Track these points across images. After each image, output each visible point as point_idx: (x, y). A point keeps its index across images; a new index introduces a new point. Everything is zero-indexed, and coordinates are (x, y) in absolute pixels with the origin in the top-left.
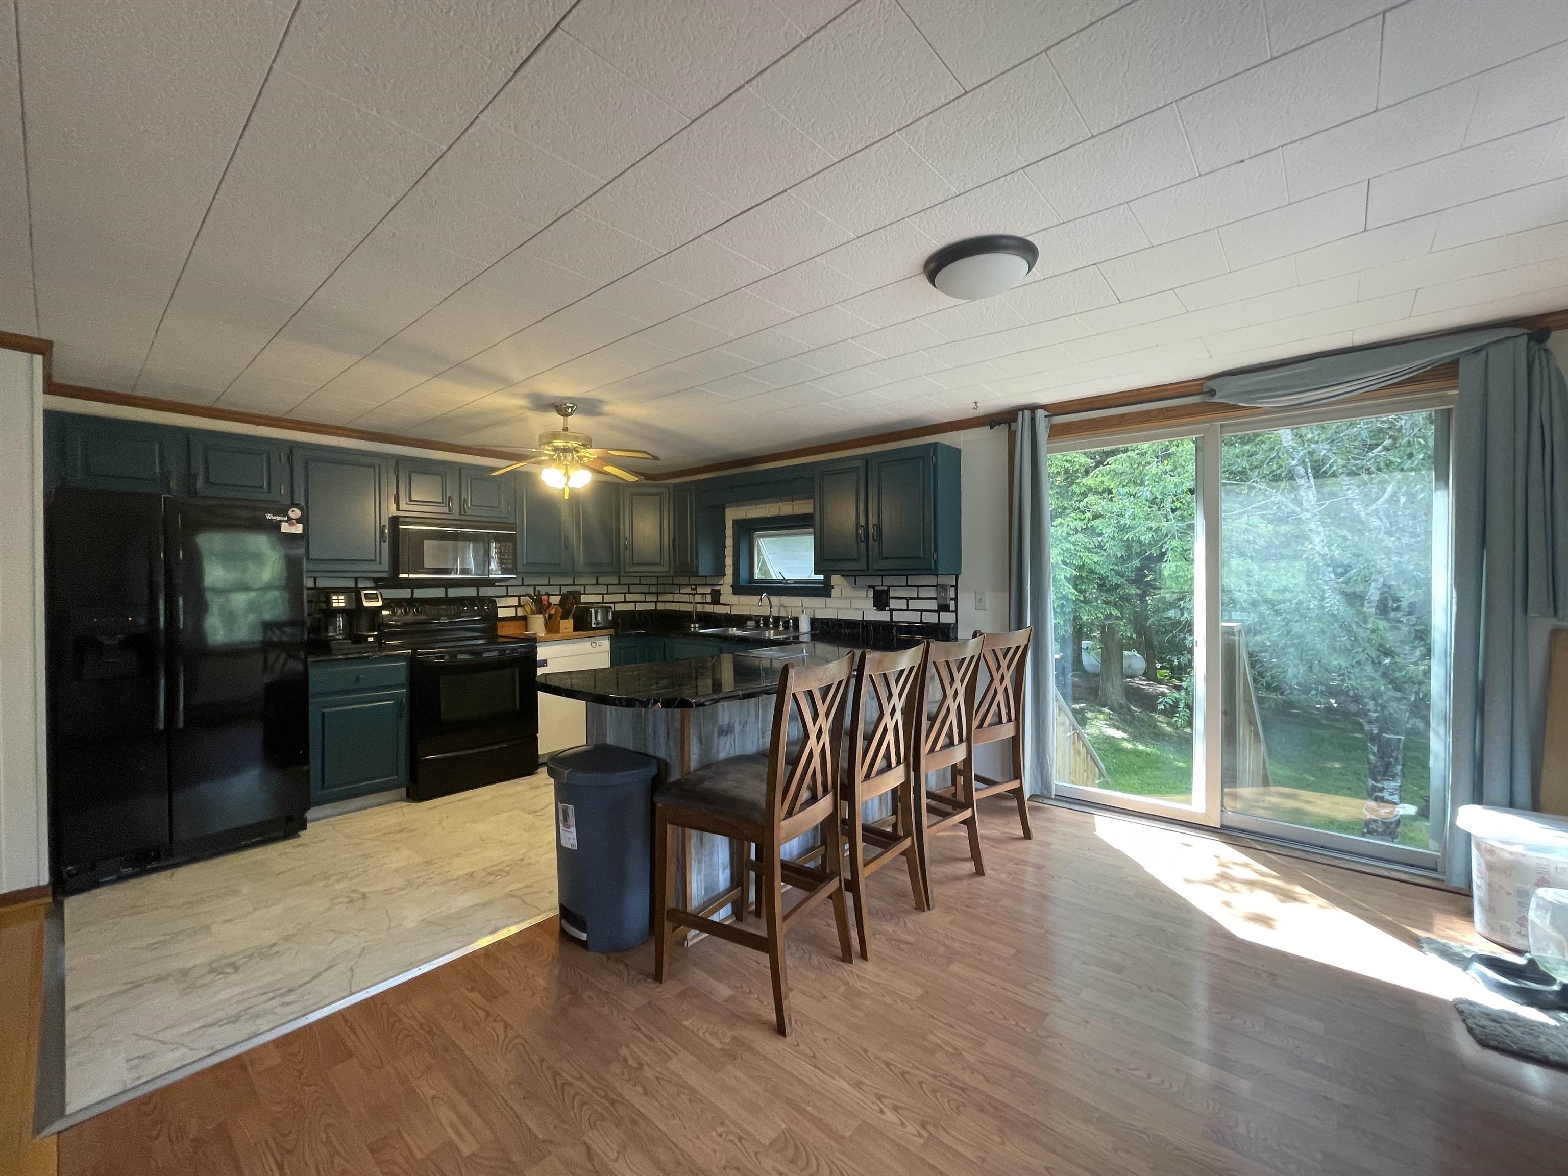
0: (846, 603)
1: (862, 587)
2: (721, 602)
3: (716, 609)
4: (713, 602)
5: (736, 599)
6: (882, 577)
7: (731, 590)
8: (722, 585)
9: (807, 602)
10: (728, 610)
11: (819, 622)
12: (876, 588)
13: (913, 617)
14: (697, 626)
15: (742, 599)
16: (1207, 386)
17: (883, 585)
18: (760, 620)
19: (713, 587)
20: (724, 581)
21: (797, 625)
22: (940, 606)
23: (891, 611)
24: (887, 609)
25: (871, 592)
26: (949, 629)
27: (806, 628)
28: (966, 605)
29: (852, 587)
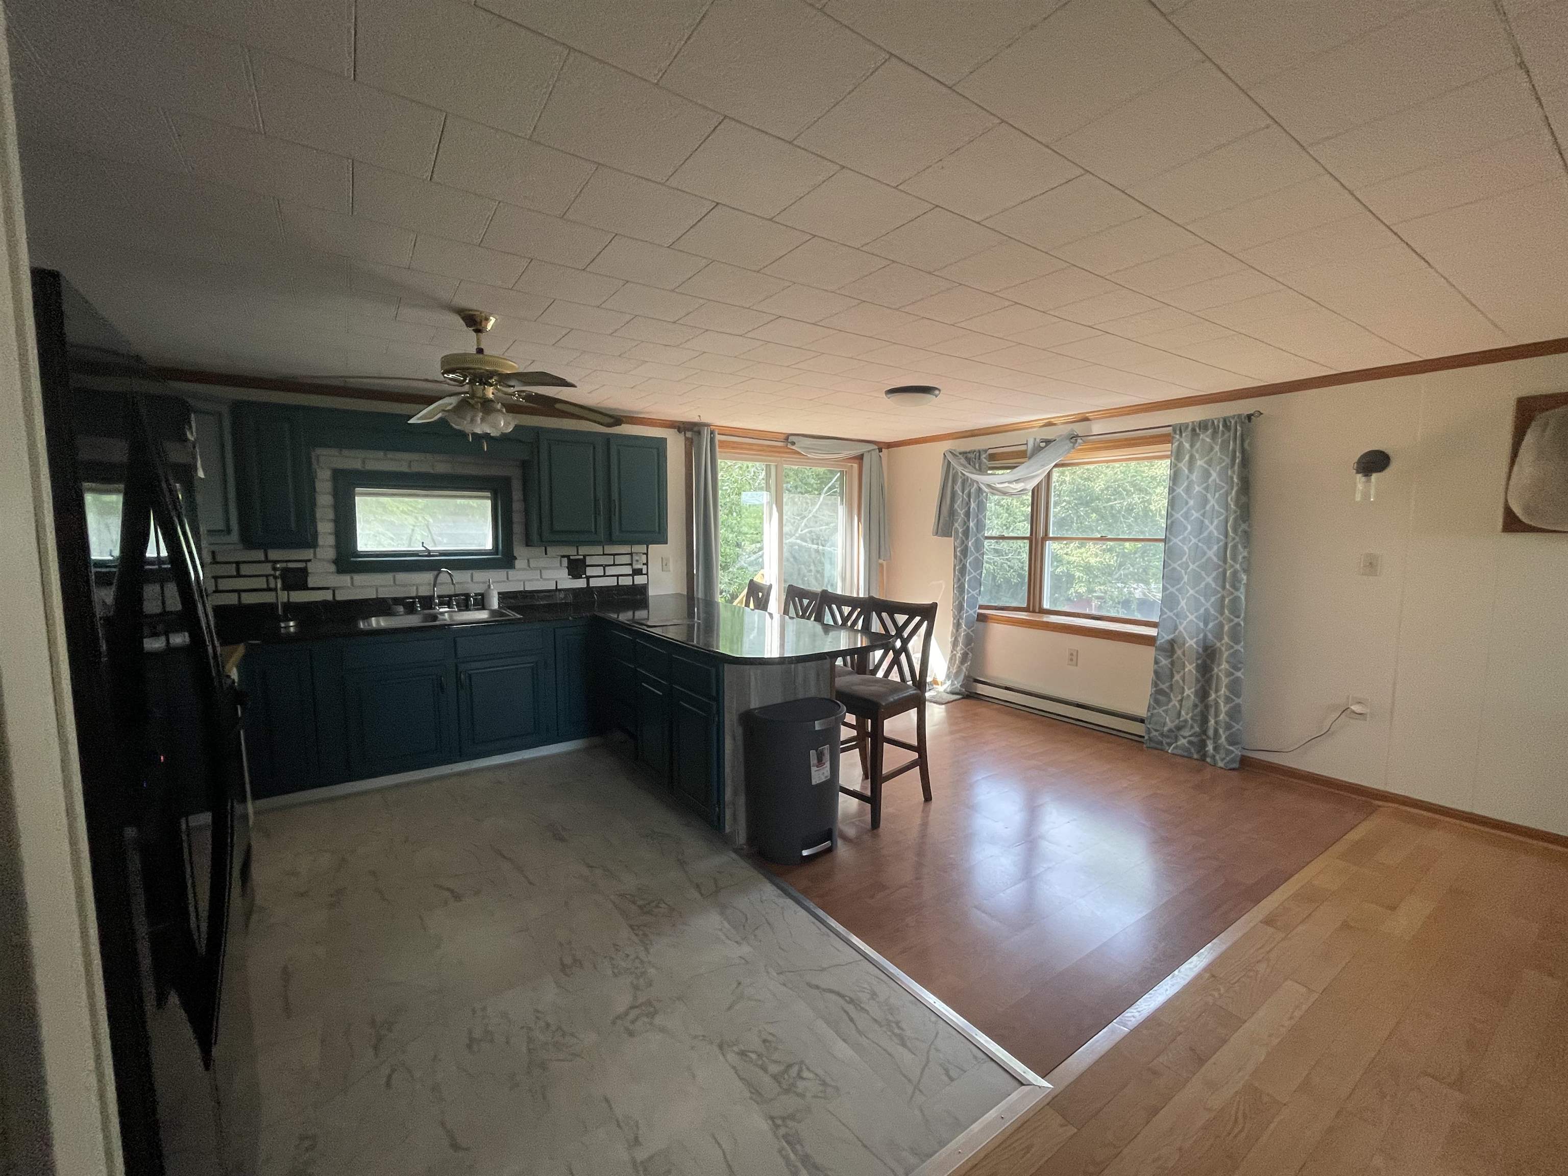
0: (535, 574)
1: (554, 557)
2: (310, 585)
3: (299, 597)
4: (287, 587)
5: (345, 579)
6: (577, 547)
7: (333, 568)
8: (310, 560)
9: (481, 576)
10: (327, 596)
11: (503, 596)
12: (571, 557)
13: (611, 582)
14: (292, 624)
15: (360, 579)
16: (791, 439)
17: (578, 554)
18: (414, 602)
19: (284, 565)
20: (315, 554)
21: (481, 602)
22: (634, 570)
23: (588, 578)
24: (584, 576)
25: (565, 562)
26: (643, 589)
27: (495, 604)
28: (654, 568)
29: (542, 557)
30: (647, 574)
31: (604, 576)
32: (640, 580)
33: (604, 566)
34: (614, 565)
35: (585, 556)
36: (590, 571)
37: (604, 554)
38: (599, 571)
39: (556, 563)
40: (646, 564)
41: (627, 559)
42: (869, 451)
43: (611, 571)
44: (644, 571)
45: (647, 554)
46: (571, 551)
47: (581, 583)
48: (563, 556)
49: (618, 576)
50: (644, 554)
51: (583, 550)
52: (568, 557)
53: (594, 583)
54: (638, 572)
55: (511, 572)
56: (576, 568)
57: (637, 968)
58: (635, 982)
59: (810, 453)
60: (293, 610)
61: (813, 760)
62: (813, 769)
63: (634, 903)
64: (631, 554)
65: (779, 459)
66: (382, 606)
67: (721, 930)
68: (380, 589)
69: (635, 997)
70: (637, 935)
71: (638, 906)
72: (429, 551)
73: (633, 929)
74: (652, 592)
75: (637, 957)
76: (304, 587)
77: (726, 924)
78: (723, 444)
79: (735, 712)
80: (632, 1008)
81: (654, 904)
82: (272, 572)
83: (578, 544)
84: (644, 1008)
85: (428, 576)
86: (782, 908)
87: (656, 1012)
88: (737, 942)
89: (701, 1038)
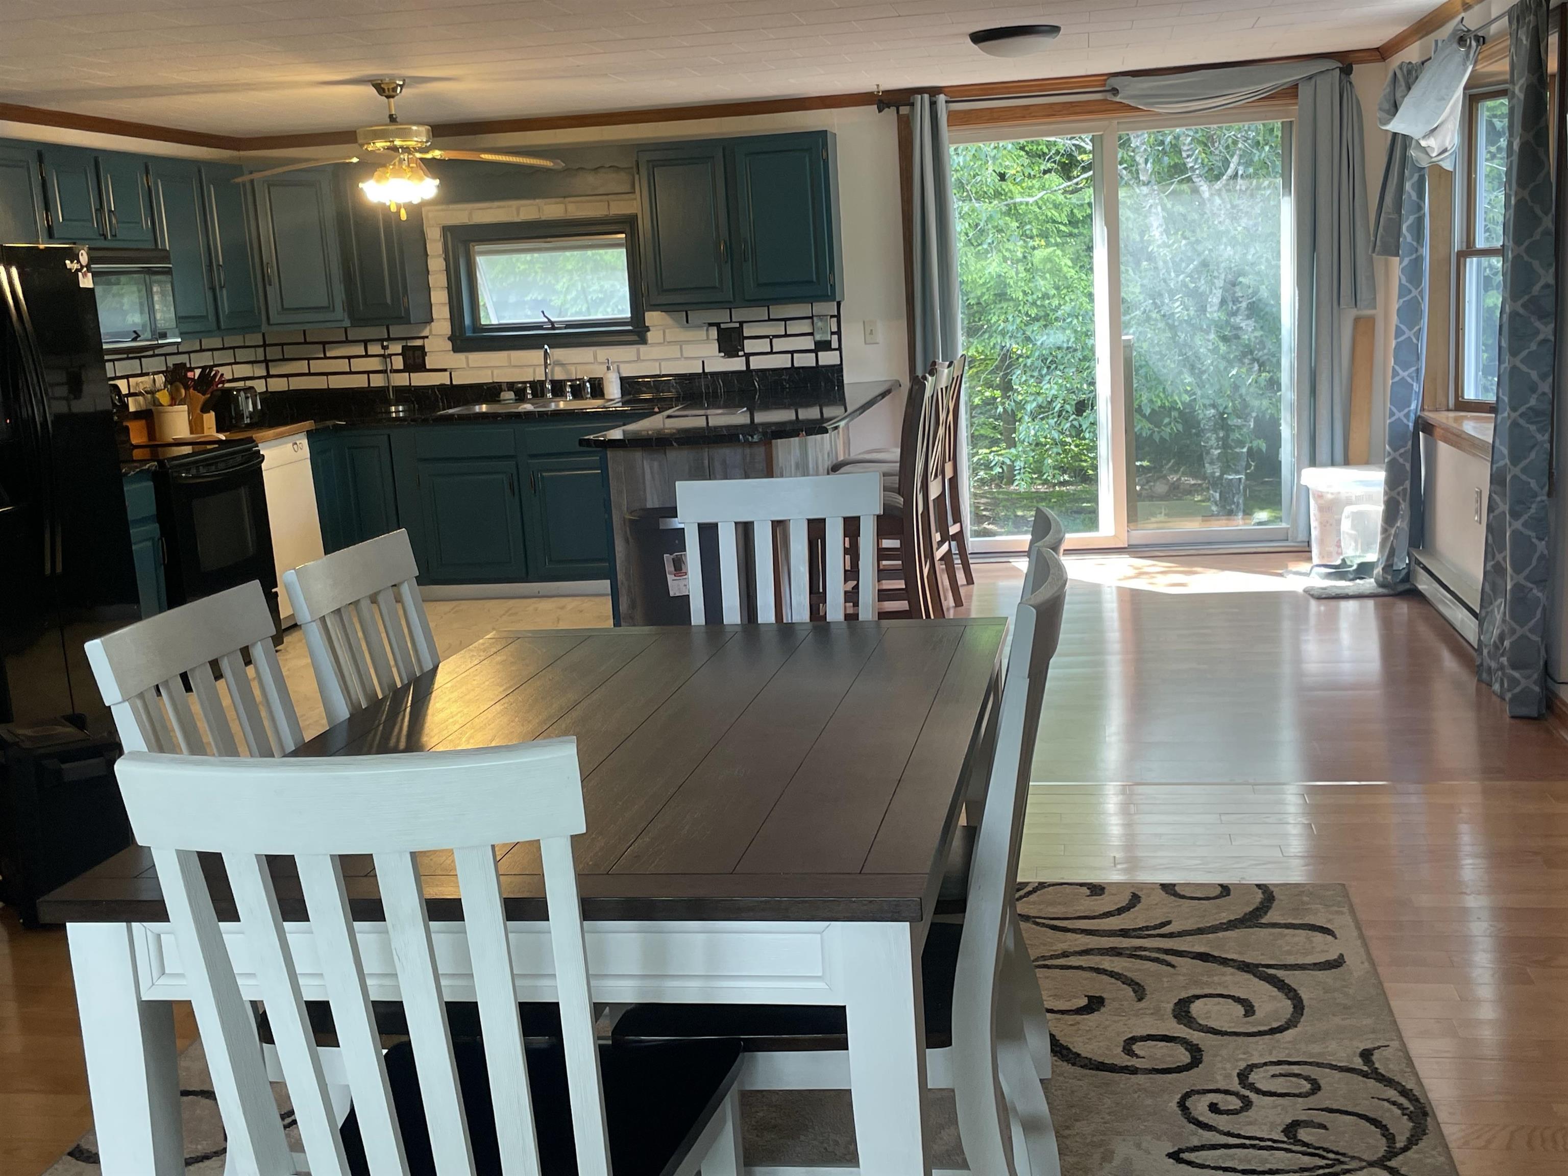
0: (674, 351)
1: (699, 327)
2: (428, 367)
4: (408, 368)
5: (459, 360)
6: (730, 309)
7: (449, 345)
8: (427, 337)
9: (601, 354)
12: (722, 326)
13: (783, 362)
14: (401, 408)
16: (1109, 83)
17: (731, 322)
18: (525, 388)
19: (405, 343)
20: (431, 330)
21: (596, 389)
22: (816, 343)
23: (747, 356)
24: (741, 353)
25: (714, 333)
26: (835, 372)
28: (852, 338)
29: (683, 327)
30: (839, 349)
31: (771, 353)
32: (828, 358)
33: (771, 338)
34: (786, 335)
35: (742, 324)
36: (750, 346)
37: (770, 320)
38: (764, 346)
39: (701, 334)
40: (839, 333)
41: (805, 327)
43: (779, 344)
44: (835, 345)
45: (838, 317)
46: (721, 316)
47: (737, 364)
48: (711, 325)
49: (792, 353)
50: (832, 316)
51: (739, 314)
52: (718, 325)
53: (756, 363)
54: (824, 346)
55: (642, 348)
56: (730, 342)
59: (1155, 103)
61: (669, 567)
62: (670, 578)
66: (490, 392)
72: (552, 323)
74: (850, 377)
76: (421, 367)
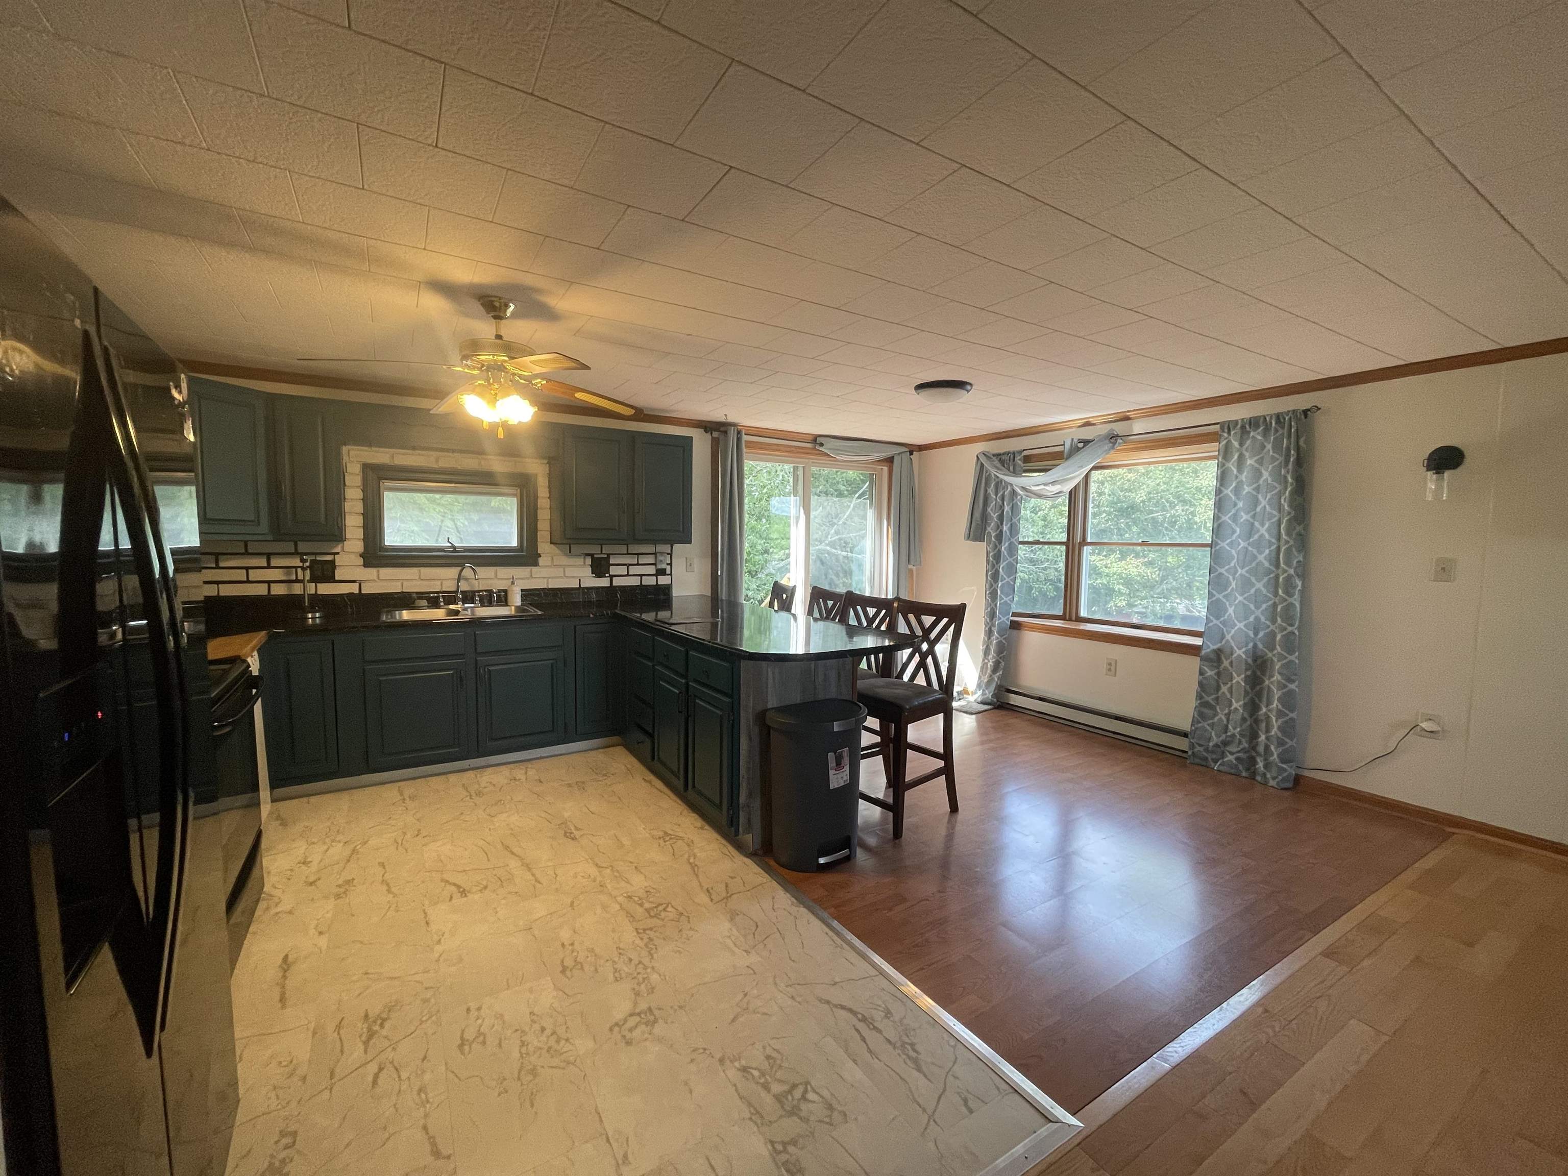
1: (578, 556)
2: (336, 579)
3: (325, 589)
4: (315, 579)
5: (371, 573)
6: (601, 545)
7: (361, 561)
8: (338, 553)
9: (505, 572)
10: (354, 589)
11: (527, 594)
12: (595, 556)
13: (635, 581)
14: (317, 615)
15: (386, 572)
16: (819, 440)
17: (602, 553)
18: (438, 598)
19: (313, 557)
20: (343, 547)
21: (503, 598)
22: (657, 570)
23: (611, 577)
24: (607, 575)
25: (589, 561)
26: (667, 589)
27: (516, 600)
28: (679, 568)
29: (566, 555)
30: (671, 574)
31: (628, 575)
32: (663, 580)
33: (628, 565)
34: (638, 564)
35: (609, 555)
36: (613, 570)
37: (628, 554)
38: (623, 570)
39: (580, 561)
40: (671, 564)
41: (651, 560)
42: (899, 454)
43: (634, 570)
44: (668, 572)
45: (671, 554)
46: (595, 549)
47: (604, 582)
48: (587, 555)
49: (641, 576)
50: (668, 554)
51: (607, 549)
52: (592, 555)
53: (617, 582)
54: (661, 572)
55: (534, 569)
56: (600, 567)
57: (639, 973)
58: (637, 988)
59: (838, 454)
60: (319, 602)
61: (832, 763)
62: (831, 772)
63: (641, 905)
64: (655, 554)
65: (807, 460)
66: (406, 600)
67: (729, 937)
68: (405, 583)
69: (635, 1004)
70: (642, 939)
71: (646, 909)
72: (453, 546)
73: (638, 933)
74: (675, 593)
75: (640, 962)
76: (331, 579)
77: (735, 932)
78: (750, 445)
79: (751, 711)
80: (631, 1015)
81: (660, 908)
82: (301, 564)
83: (601, 543)
84: (643, 1016)
85: (453, 572)
86: (795, 917)
87: (655, 1021)
88: (746, 951)
89: (702, 1051)
